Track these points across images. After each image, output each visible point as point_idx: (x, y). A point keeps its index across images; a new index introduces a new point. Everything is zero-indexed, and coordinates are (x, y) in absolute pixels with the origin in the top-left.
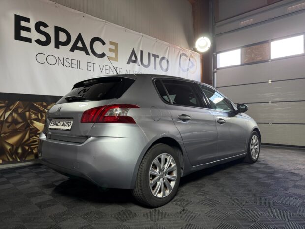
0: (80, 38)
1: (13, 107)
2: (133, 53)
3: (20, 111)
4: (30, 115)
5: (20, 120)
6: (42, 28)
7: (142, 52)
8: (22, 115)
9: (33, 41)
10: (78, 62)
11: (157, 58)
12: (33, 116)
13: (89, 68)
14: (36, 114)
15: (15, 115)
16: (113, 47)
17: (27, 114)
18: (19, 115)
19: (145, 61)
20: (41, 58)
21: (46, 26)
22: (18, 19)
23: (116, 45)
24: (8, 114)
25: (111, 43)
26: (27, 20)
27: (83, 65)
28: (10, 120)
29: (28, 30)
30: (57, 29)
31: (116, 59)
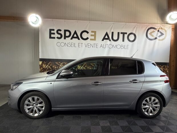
0: (75, 33)
1: (48, 64)
2: (107, 34)
3: (51, 65)
4: (54, 67)
5: (51, 69)
6: (59, 32)
7: (113, 33)
8: (51, 67)
9: (56, 38)
10: (74, 44)
11: (125, 35)
12: (55, 67)
13: (79, 46)
14: (56, 67)
15: (49, 67)
16: (93, 34)
17: (53, 66)
18: (50, 66)
19: (115, 38)
20: (59, 44)
21: (60, 30)
22: (51, 30)
23: (95, 32)
24: (47, 66)
25: (92, 32)
26: (53, 30)
27: (77, 45)
28: (48, 68)
29: (54, 34)
30: (65, 31)
31: (95, 39)
